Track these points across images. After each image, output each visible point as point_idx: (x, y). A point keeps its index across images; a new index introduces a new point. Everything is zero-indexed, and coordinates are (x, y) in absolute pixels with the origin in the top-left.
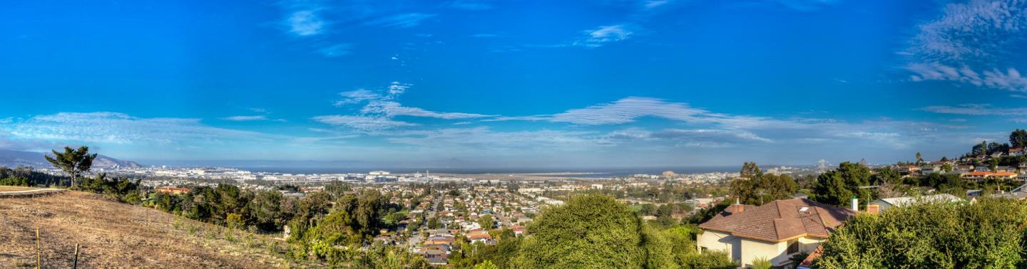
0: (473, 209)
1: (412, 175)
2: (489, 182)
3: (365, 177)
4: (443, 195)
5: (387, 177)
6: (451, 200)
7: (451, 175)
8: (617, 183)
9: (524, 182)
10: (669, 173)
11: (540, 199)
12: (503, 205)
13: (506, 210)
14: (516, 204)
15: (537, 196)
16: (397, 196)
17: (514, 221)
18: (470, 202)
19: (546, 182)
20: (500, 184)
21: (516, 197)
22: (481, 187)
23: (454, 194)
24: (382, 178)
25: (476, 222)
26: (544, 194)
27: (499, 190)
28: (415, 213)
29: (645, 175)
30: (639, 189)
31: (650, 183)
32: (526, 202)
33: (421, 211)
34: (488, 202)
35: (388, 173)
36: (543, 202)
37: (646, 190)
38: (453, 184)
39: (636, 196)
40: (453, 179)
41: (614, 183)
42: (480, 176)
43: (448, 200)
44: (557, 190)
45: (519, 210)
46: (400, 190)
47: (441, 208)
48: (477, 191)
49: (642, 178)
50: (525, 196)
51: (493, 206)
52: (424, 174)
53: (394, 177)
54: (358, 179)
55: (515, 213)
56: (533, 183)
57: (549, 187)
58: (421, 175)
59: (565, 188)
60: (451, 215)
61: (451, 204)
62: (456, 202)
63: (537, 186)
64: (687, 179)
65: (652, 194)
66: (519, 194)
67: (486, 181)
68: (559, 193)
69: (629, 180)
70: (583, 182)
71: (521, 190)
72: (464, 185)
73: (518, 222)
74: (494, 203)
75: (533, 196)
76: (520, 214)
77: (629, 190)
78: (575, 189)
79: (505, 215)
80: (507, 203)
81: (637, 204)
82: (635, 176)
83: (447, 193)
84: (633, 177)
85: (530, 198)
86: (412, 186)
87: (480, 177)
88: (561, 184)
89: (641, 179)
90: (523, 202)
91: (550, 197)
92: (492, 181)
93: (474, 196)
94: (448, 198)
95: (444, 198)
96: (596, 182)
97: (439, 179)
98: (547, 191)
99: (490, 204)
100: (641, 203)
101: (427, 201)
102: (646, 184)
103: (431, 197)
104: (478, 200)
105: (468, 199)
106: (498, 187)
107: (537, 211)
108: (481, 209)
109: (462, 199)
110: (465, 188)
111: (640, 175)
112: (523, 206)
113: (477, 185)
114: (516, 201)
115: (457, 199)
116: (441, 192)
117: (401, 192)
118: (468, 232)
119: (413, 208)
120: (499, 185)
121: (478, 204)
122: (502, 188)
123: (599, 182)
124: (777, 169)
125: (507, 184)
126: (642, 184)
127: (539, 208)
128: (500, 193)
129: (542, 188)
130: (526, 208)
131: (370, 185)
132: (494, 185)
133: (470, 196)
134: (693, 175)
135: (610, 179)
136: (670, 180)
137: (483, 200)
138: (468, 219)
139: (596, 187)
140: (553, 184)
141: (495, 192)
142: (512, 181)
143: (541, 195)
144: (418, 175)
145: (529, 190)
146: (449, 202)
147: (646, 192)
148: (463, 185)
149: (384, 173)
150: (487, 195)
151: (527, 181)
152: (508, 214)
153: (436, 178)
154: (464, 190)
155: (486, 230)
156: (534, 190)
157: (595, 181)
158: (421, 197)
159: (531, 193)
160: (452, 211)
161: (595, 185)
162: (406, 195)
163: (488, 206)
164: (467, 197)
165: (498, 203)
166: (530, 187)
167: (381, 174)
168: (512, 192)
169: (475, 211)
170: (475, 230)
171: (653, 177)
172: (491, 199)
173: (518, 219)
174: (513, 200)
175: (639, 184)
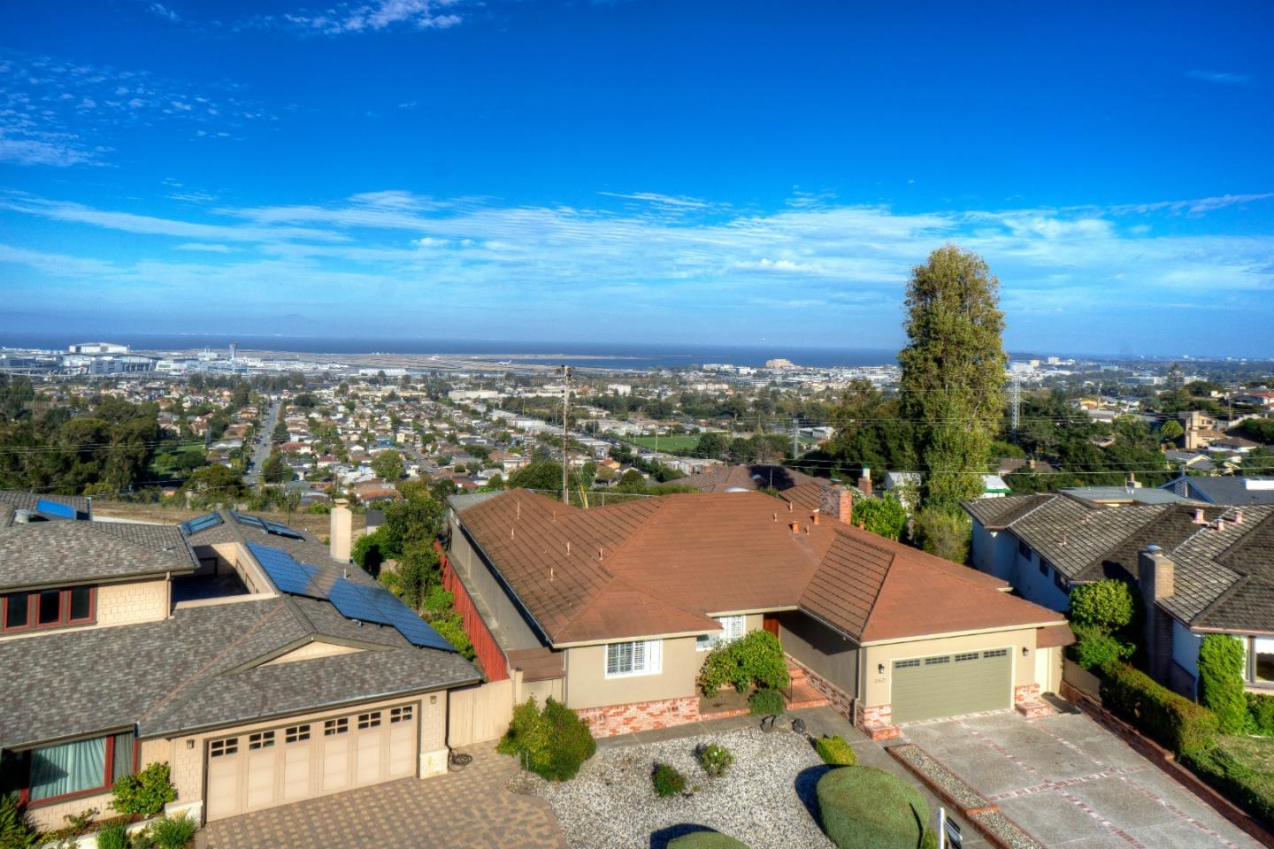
0: (355, 438)
1: (190, 354)
2: (382, 374)
3: (61, 358)
4: (278, 407)
5: (126, 360)
6: (301, 418)
7: (287, 354)
8: (663, 383)
9: (463, 376)
10: (781, 363)
11: (496, 415)
12: (419, 429)
13: (427, 440)
14: (445, 426)
15: (490, 408)
16: (170, 410)
17: (443, 462)
18: (344, 420)
19: (509, 376)
20: (407, 379)
21: (447, 411)
22: (363, 385)
23: (306, 403)
24: (111, 363)
25: (366, 465)
26: (506, 405)
27: (407, 394)
28: (223, 450)
29: (726, 367)
30: (706, 398)
31: (734, 385)
32: (466, 421)
33: (237, 444)
34: (384, 423)
35: (123, 350)
36: (502, 422)
37: (721, 401)
38: (299, 378)
39: (695, 414)
40: (299, 366)
41: (656, 381)
42: (361, 359)
43: (293, 418)
44: (531, 395)
45: (453, 439)
46: (175, 395)
47: (281, 434)
48: (355, 396)
49: (718, 372)
50: (465, 409)
51: (395, 430)
52: (223, 353)
53: (144, 360)
54: (40, 364)
55: (444, 446)
56: (481, 377)
57: (515, 387)
58: (214, 355)
59: (550, 391)
60: (307, 450)
61: (303, 427)
62: (312, 422)
63: (490, 385)
64: (819, 378)
65: (730, 410)
66: (451, 403)
67: (375, 372)
68: (538, 401)
69: (691, 376)
70: (590, 377)
71: (455, 396)
72: (325, 379)
73: (453, 464)
74: (397, 423)
75: (482, 409)
76: (455, 448)
77: (685, 399)
78: (572, 395)
79: (425, 451)
80: (427, 423)
81: (696, 431)
82: (705, 367)
83: (286, 403)
84: (700, 370)
85: (475, 414)
86: (197, 383)
87: (358, 362)
88: (542, 380)
89: (720, 376)
90: (458, 421)
91: (519, 413)
92: (388, 372)
93: (351, 407)
94: (295, 412)
95: (283, 414)
96: (617, 379)
97: (260, 365)
98: (510, 399)
99: (389, 426)
100: (703, 430)
101: (247, 420)
102: (725, 386)
103: (253, 410)
104: (362, 417)
105: (340, 416)
106: (404, 387)
107: (489, 441)
108: (371, 438)
109: (326, 414)
110: (327, 387)
111: (715, 366)
112: (461, 431)
113: (354, 381)
114: (448, 420)
115: (314, 415)
116: (274, 397)
117: (179, 401)
118: (352, 485)
119: (216, 437)
120: (406, 382)
121: (363, 425)
122: (414, 389)
123: (624, 379)
124: (1035, 363)
125: (424, 380)
126: (717, 386)
127: (493, 436)
128: (407, 399)
129: (501, 391)
130: (467, 436)
131: (80, 380)
132: (394, 381)
133: (341, 408)
134: (832, 372)
135: (650, 373)
136: (779, 380)
137: (372, 417)
138: (346, 460)
139: (616, 392)
140: (525, 382)
141: (398, 398)
142: (433, 373)
143: (497, 406)
144: (207, 356)
145: (473, 395)
146: (297, 421)
147: (718, 408)
148: (320, 379)
149: (113, 349)
150: (379, 406)
151: (466, 372)
152: (429, 448)
153: (255, 364)
154: (328, 394)
155: (388, 481)
156: (485, 394)
157: (617, 376)
158: (230, 411)
159: (476, 401)
160: (309, 442)
161: (614, 386)
162: (193, 407)
163: (386, 431)
164: (334, 408)
165: (408, 424)
166: (476, 387)
167: (104, 353)
168: (436, 399)
169: (359, 442)
170: (366, 482)
171: (744, 370)
172: (391, 414)
173: (451, 459)
174: (439, 418)
175: (711, 387)
